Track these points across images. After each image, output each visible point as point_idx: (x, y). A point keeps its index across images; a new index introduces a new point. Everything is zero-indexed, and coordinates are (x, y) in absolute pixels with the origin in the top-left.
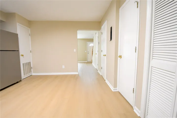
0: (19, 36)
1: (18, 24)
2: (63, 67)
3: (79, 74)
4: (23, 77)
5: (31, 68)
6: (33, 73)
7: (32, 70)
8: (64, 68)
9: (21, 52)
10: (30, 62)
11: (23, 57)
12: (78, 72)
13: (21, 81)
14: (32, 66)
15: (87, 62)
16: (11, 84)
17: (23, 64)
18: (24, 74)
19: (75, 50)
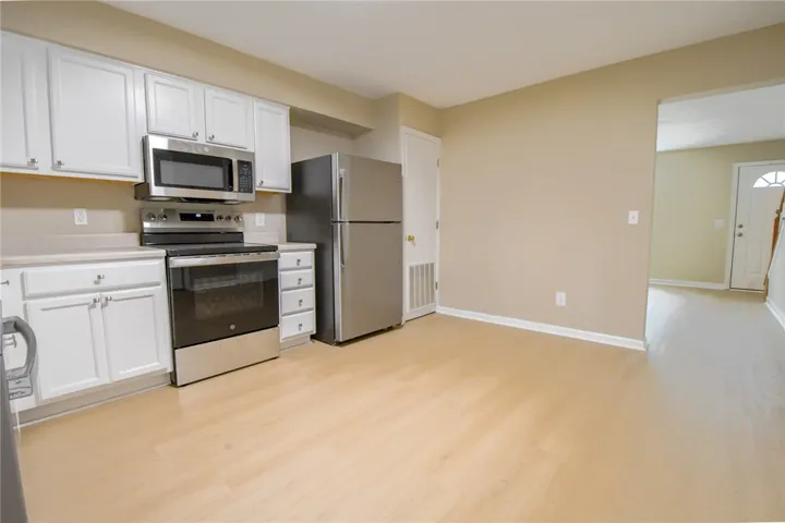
0: (405, 173)
1: (403, 129)
2: (561, 298)
3: (652, 348)
4: (408, 312)
5: (433, 285)
6: (441, 305)
7: (437, 292)
8: (564, 304)
9: (409, 228)
10: (432, 265)
11: (414, 244)
12: (643, 337)
13: (399, 326)
14: (437, 279)
15: (723, 286)
16: (363, 334)
17: (411, 269)
18: (412, 305)
19: (634, 217)
